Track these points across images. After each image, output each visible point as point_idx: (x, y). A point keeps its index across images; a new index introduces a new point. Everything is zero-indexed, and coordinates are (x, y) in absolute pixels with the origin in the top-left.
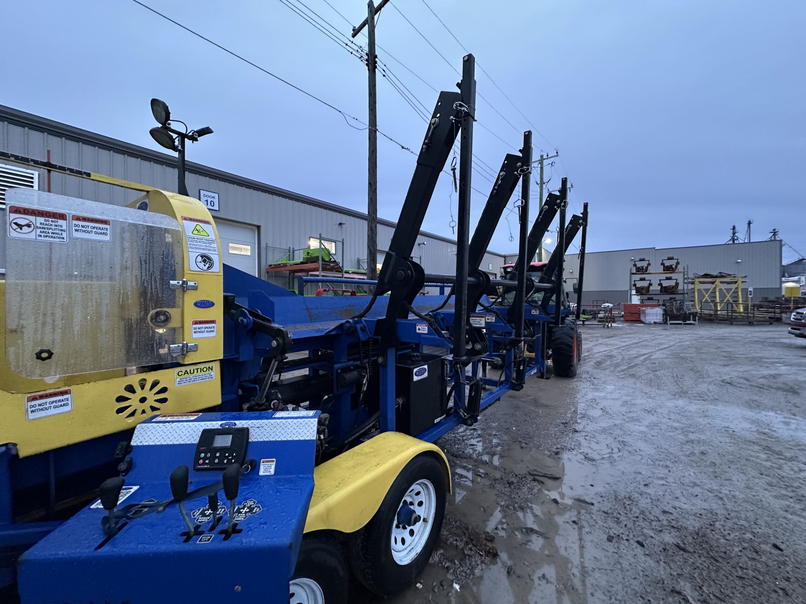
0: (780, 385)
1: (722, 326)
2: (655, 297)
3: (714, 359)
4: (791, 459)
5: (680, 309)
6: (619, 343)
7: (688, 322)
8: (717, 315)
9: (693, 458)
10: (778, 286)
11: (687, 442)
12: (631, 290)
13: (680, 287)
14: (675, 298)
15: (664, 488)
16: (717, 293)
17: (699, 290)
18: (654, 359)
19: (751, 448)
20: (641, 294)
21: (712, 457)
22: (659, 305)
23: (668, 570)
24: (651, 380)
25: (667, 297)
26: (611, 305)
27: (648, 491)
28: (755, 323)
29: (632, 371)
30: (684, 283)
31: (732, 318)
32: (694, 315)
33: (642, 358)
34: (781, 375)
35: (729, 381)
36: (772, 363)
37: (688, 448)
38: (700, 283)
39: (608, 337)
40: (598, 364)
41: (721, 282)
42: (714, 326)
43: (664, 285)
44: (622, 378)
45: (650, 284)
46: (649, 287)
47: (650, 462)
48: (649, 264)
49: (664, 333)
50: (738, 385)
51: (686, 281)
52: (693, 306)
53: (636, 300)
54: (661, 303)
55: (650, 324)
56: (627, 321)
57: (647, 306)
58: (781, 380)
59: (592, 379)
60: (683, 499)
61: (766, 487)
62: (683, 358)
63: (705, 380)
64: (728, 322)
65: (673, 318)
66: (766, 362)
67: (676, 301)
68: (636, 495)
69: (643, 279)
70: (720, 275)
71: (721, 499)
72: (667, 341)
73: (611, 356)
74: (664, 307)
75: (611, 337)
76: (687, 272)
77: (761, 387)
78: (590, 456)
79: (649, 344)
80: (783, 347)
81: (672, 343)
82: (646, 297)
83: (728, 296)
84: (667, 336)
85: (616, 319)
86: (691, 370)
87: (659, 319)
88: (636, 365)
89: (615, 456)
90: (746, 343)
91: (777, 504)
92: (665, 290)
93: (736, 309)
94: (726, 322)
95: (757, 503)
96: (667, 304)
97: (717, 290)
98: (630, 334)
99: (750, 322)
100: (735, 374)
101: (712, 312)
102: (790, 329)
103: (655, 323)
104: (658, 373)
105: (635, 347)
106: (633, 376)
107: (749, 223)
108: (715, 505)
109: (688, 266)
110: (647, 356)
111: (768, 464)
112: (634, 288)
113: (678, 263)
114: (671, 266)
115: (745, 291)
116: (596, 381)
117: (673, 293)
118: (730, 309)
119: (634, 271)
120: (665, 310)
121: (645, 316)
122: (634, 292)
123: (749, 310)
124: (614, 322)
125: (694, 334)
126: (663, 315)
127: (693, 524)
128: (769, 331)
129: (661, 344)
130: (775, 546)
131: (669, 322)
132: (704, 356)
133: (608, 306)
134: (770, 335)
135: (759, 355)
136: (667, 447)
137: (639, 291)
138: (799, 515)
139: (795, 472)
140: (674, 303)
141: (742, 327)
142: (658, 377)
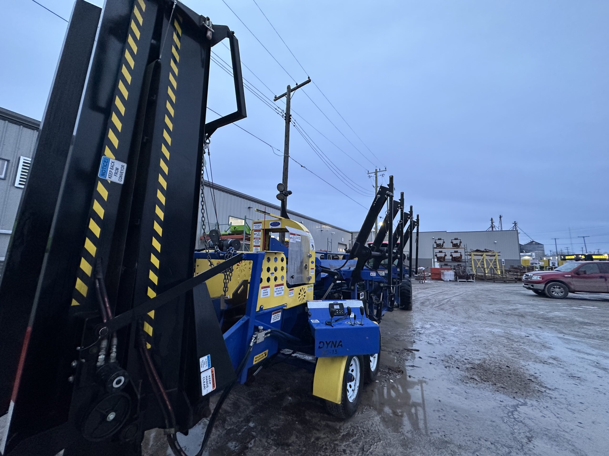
0: (517, 314)
1: (489, 283)
2: (449, 264)
3: (485, 301)
4: (517, 342)
5: (464, 272)
6: (431, 292)
7: (469, 280)
8: (486, 276)
9: (476, 342)
10: (518, 259)
11: (473, 337)
12: (434, 259)
13: (463, 258)
14: (461, 265)
15: (464, 352)
16: (485, 262)
17: (474, 260)
18: (453, 301)
19: (501, 338)
20: (441, 261)
21: (485, 342)
22: (452, 269)
23: (469, 374)
24: (453, 311)
25: (456, 264)
26: (424, 268)
27: (458, 353)
28: (507, 282)
29: (442, 307)
30: (465, 255)
31: (494, 278)
32: (473, 275)
33: (446, 300)
34: (518, 309)
35: (492, 312)
36: (514, 303)
37: (474, 339)
38: (475, 255)
39: (424, 289)
40: (422, 303)
41: (486, 255)
42: (485, 283)
43: (454, 256)
44: (437, 311)
45: (446, 255)
46: (445, 257)
47: (457, 344)
48: (444, 242)
49: (456, 286)
50: (497, 314)
51: (466, 254)
52: (472, 270)
53: (437, 265)
54: (453, 267)
55: (447, 281)
56: (433, 279)
57: (444, 269)
58: (518, 311)
59: (421, 311)
60: (473, 355)
61: (506, 351)
62: (468, 301)
63: (480, 311)
64: (493, 281)
65: (461, 277)
66: (512, 303)
67: (461, 266)
68: (453, 355)
69: (441, 252)
70: (485, 251)
71: (488, 355)
72: (458, 292)
73: (428, 300)
74: (455, 271)
75: (426, 289)
76: (467, 248)
77: (508, 314)
78: (430, 342)
79: (448, 293)
80: (521, 295)
81: (461, 293)
82: (443, 263)
83: (491, 264)
84: (458, 289)
85: (426, 278)
86: (473, 306)
87: (452, 278)
88: (443, 304)
89: (442, 342)
90: (502, 293)
91: (509, 356)
92: (454, 259)
93: (496, 273)
94: (491, 281)
95: (502, 355)
96: (456, 269)
97: (485, 260)
98: (436, 287)
99: (504, 281)
100: (496, 308)
101: (483, 274)
102: (523, 284)
103: (450, 281)
104: (456, 308)
105: (441, 295)
106: (442, 309)
107: (500, 217)
108: (485, 357)
109: (466, 244)
110: (448, 299)
111: (508, 344)
112: (436, 257)
113: (461, 242)
114: (457, 244)
115: (500, 261)
116: (423, 312)
117: (459, 261)
118: (492, 272)
119: (435, 246)
120: (455, 272)
121: (444, 276)
122: (436, 260)
123: (504, 273)
124: (426, 280)
125: (473, 287)
126: (455, 275)
127: (477, 362)
128: (514, 287)
129: (455, 293)
130: (507, 366)
131: (458, 280)
132: (480, 300)
133: (422, 269)
134: (515, 289)
135: (508, 299)
136: (464, 338)
137: (440, 260)
138: (517, 359)
139: (518, 346)
140: (460, 267)
141: (499, 284)
142: (455, 310)
